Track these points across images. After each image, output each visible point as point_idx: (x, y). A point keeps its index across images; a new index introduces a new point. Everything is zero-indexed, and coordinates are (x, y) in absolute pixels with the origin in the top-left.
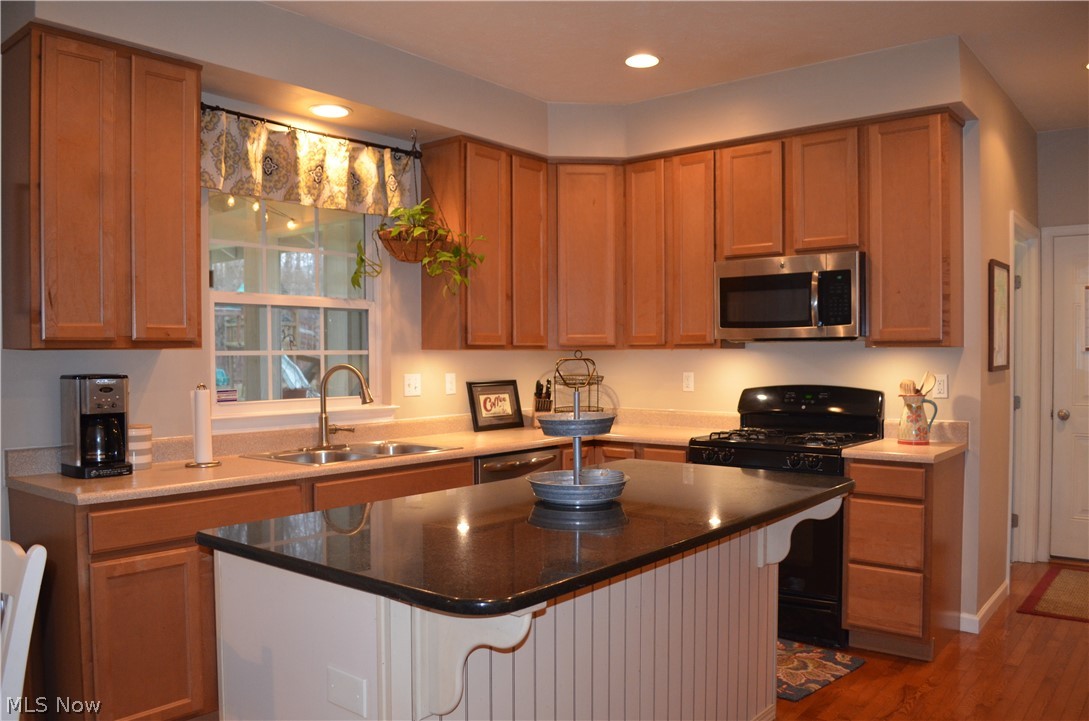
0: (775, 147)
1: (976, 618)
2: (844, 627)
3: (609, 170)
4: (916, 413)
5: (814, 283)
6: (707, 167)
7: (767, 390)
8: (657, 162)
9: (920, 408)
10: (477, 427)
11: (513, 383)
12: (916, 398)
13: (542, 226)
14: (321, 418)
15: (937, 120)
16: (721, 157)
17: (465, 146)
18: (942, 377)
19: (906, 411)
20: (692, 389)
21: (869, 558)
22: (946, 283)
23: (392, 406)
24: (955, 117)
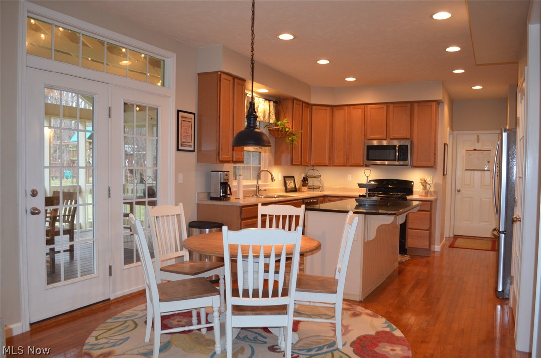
0: (385, 107)
1: (440, 247)
2: (406, 248)
3: (328, 108)
4: (425, 187)
5: (397, 148)
6: (362, 111)
7: (374, 181)
8: (345, 107)
9: (426, 186)
10: (286, 191)
11: (293, 177)
12: (424, 183)
13: (308, 126)
14: (257, 186)
15: (434, 104)
16: (367, 108)
17: (293, 101)
18: (431, 177)
19: (422, 186)
20: (350, 179)
21: (415, 228)
22: (435, 150)
23: (268, 183)
24: (438, 102)
